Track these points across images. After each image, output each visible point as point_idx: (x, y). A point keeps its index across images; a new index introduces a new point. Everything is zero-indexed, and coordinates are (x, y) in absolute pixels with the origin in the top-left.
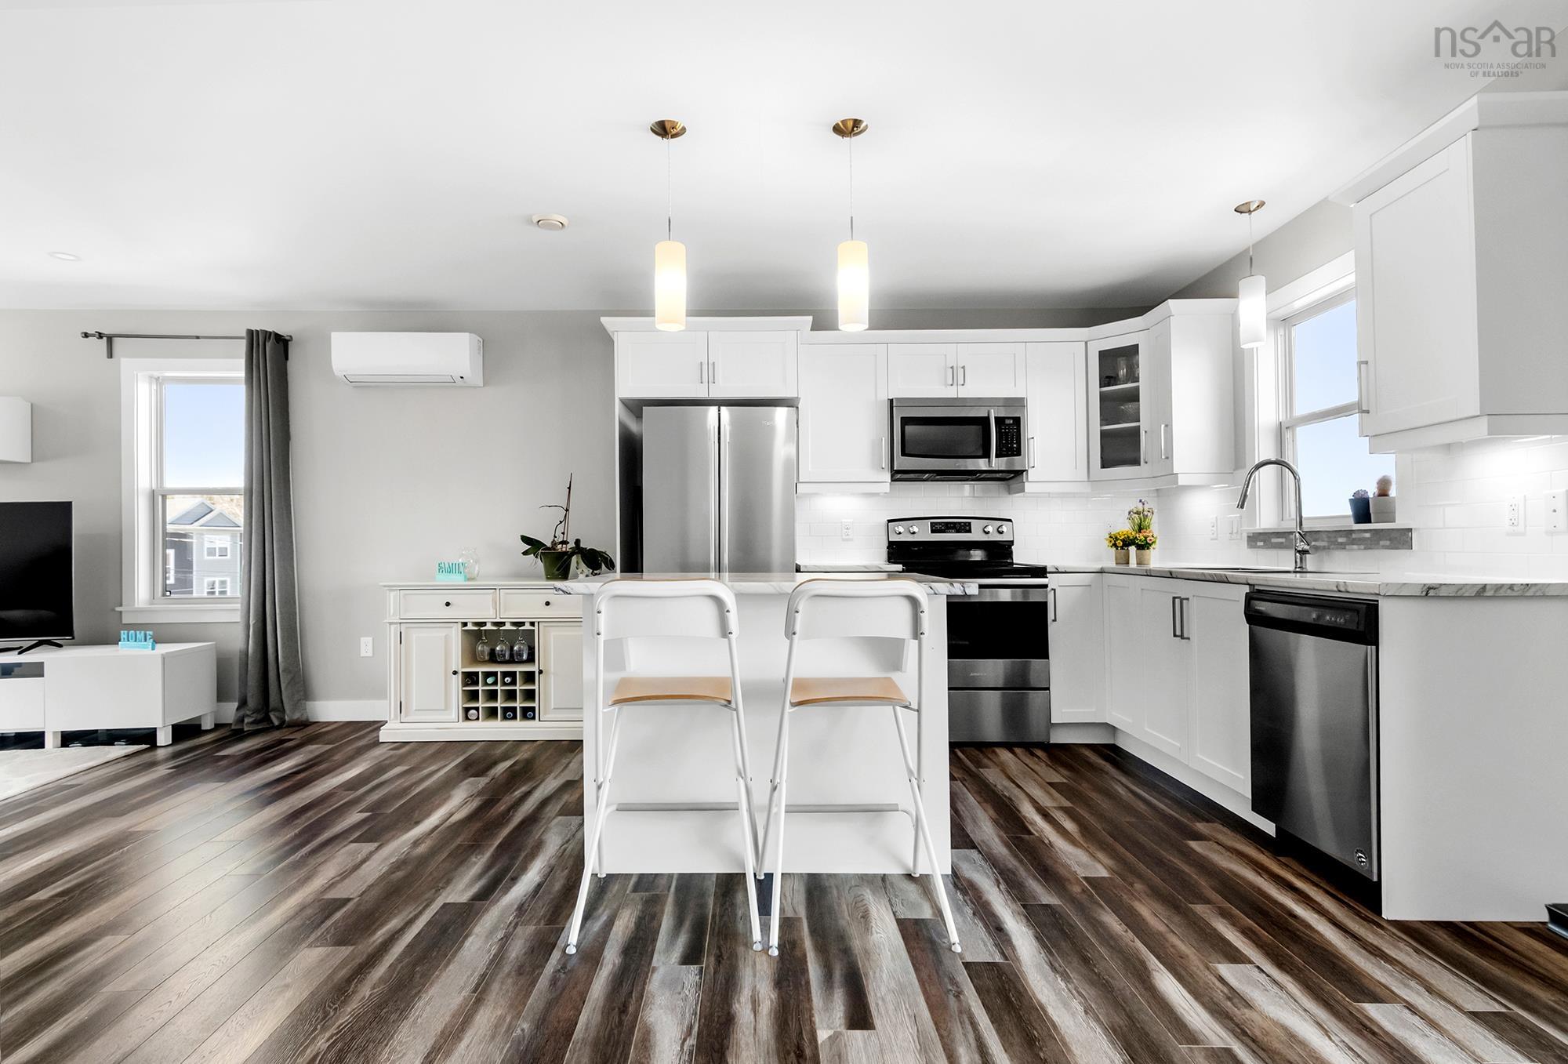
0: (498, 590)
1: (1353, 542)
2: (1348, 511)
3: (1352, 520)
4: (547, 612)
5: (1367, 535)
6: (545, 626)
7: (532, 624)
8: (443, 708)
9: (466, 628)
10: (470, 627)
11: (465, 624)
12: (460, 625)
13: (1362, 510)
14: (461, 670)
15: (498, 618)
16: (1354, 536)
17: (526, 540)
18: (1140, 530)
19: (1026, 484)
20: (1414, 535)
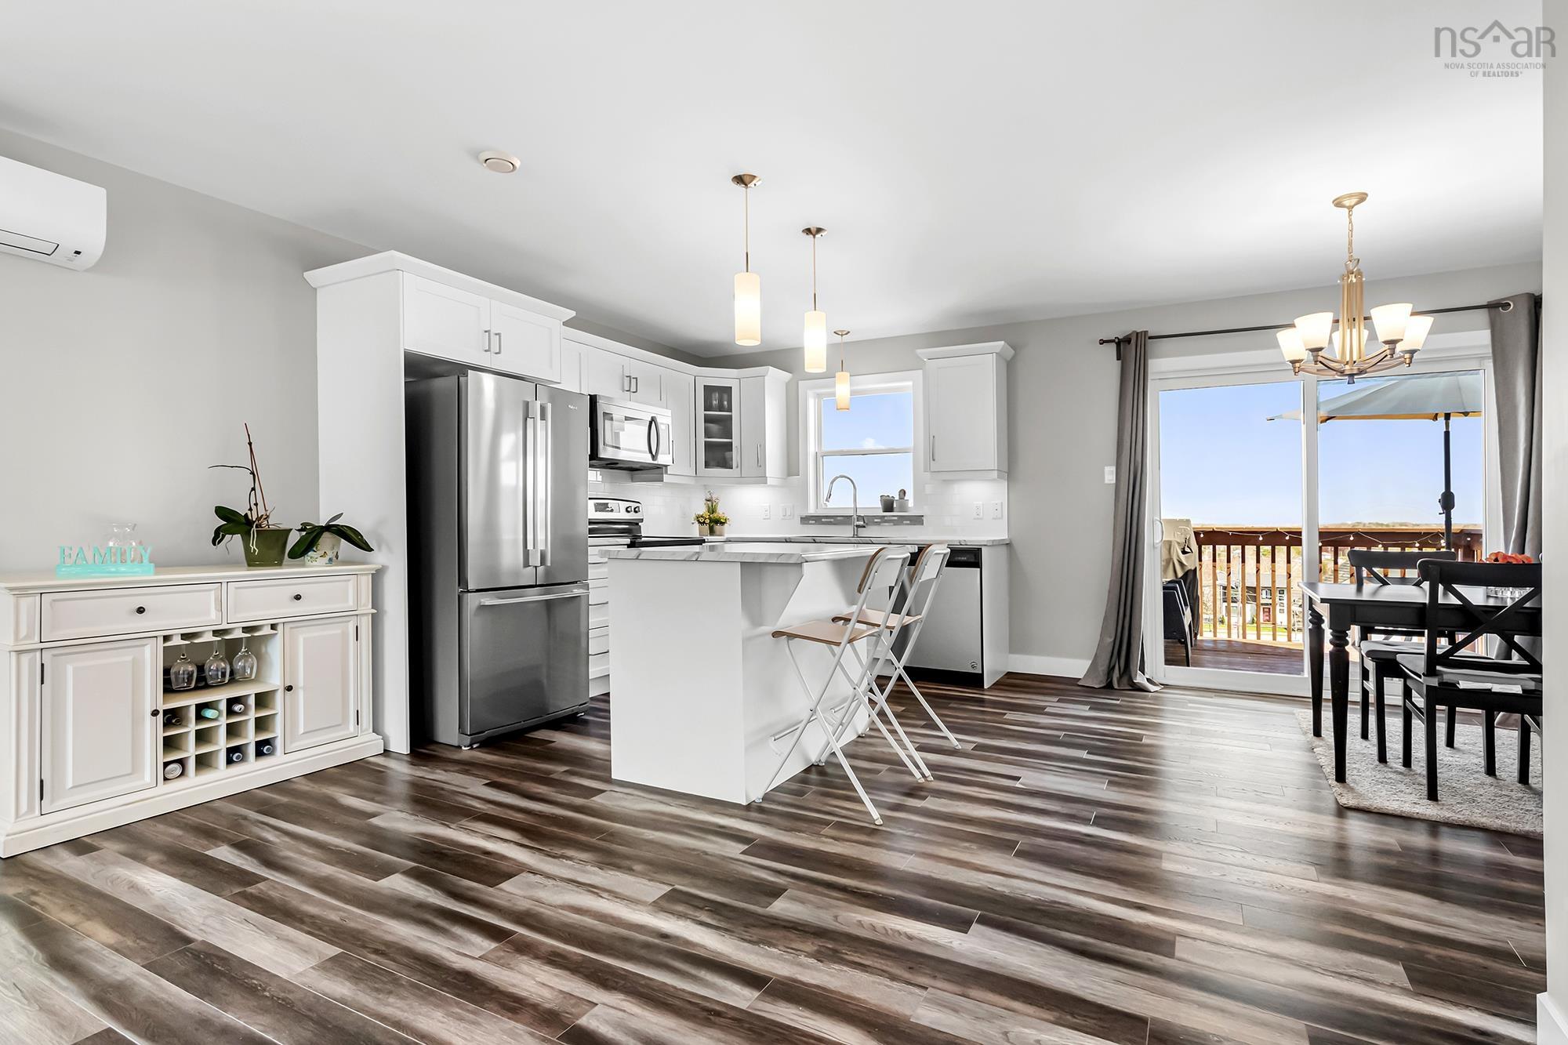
0: (224, 585)
1: (886, 521)
2: (879, 505)
3: (881, 510)
4: (298, 608)
5: (896, 518)
6: (291, 628)
7: (273, 627)
8: (129, 772)
9: (168, 644)
10: (177, 641)
11: (166, 638)
12: (161, 640)
13: (888, 506)
14: (161, 708)
15: (225, 622)
16: (886, 518)
17: (221, 512)
18: (713, 512)
19: (664, 475)
20: (924, 519)
